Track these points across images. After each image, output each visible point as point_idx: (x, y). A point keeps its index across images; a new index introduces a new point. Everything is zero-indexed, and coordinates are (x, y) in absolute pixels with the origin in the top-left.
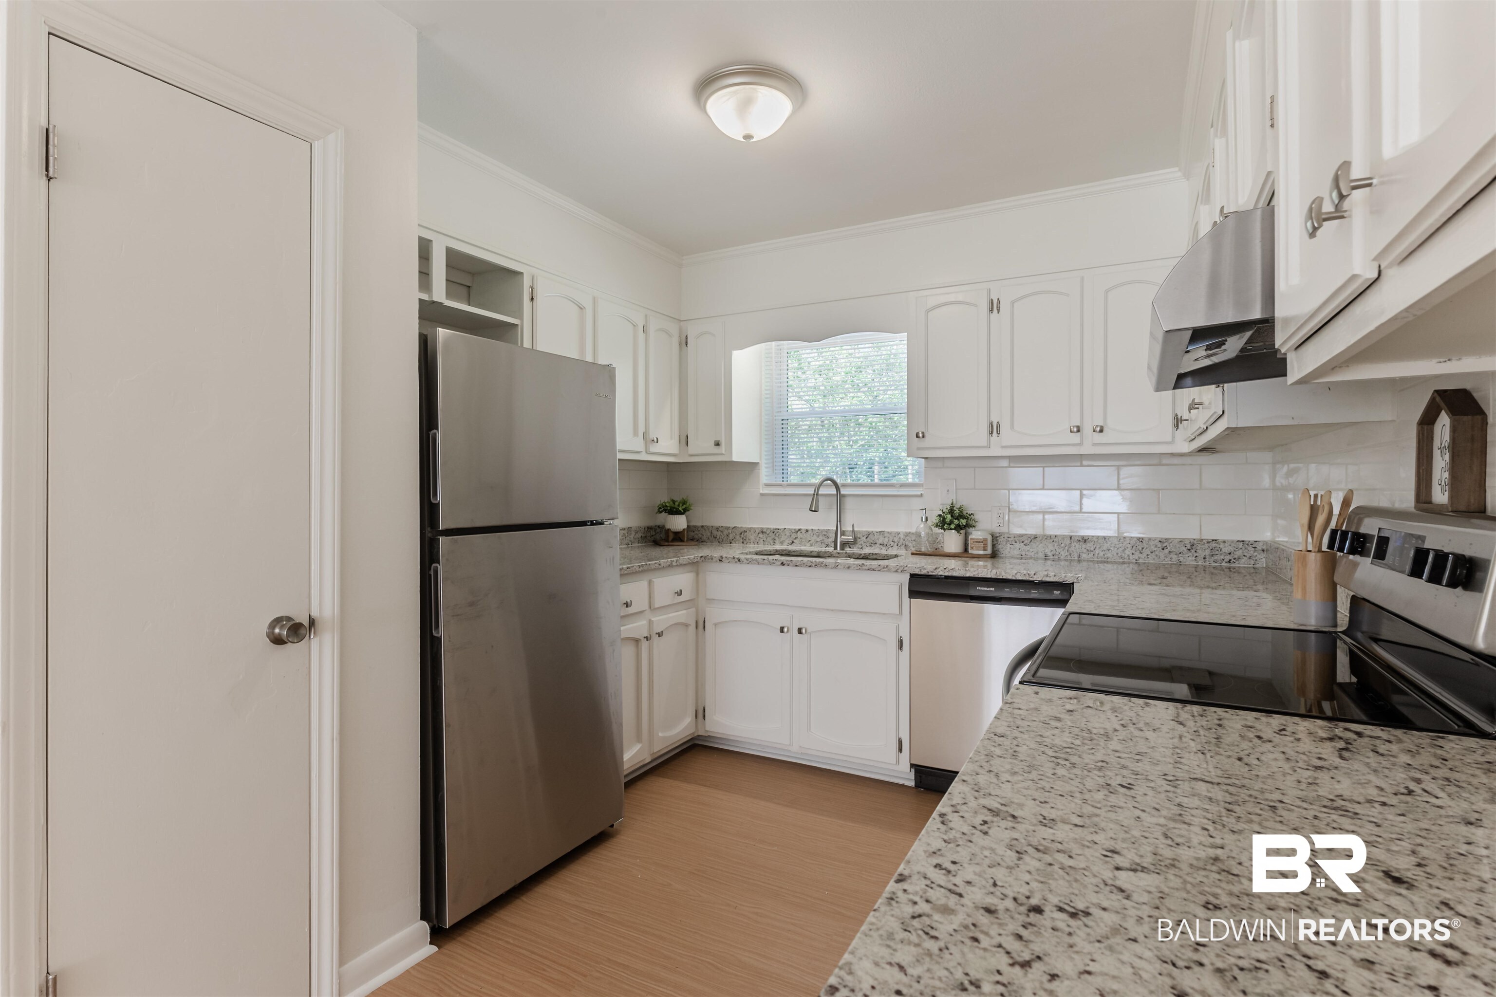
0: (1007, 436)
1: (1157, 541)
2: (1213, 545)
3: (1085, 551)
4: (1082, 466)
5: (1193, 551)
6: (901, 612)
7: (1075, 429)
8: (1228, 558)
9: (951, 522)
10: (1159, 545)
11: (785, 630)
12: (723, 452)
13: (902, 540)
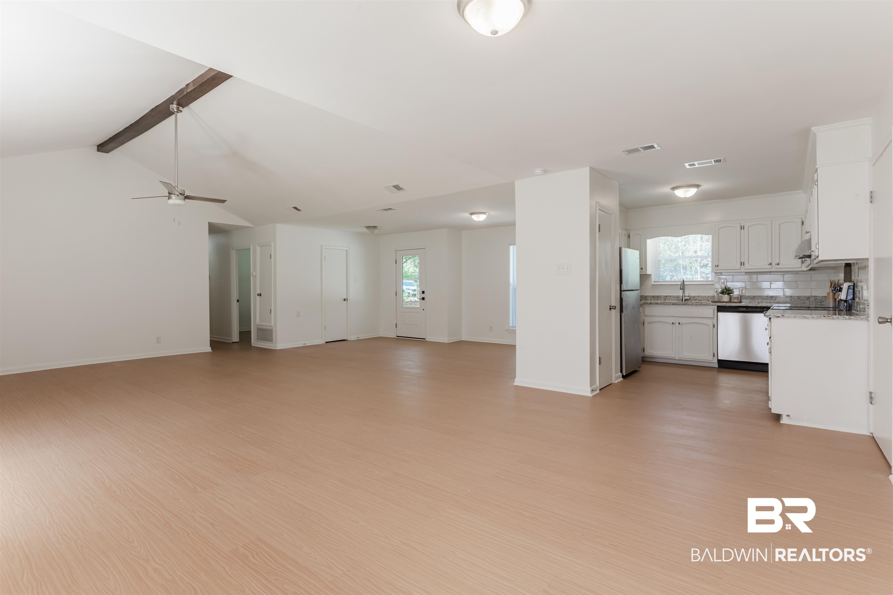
0: (747, 266)
2: (815, 297)
3: (774, 299)
4: (771, 274)
5: (808, 299)
6: (714, 317)
7: (770, 264)
8: (820, 301)
9: (726, 292)
10: (797, 298)
11: (674, 323)
12: (644, 271)
13: (706, 298)
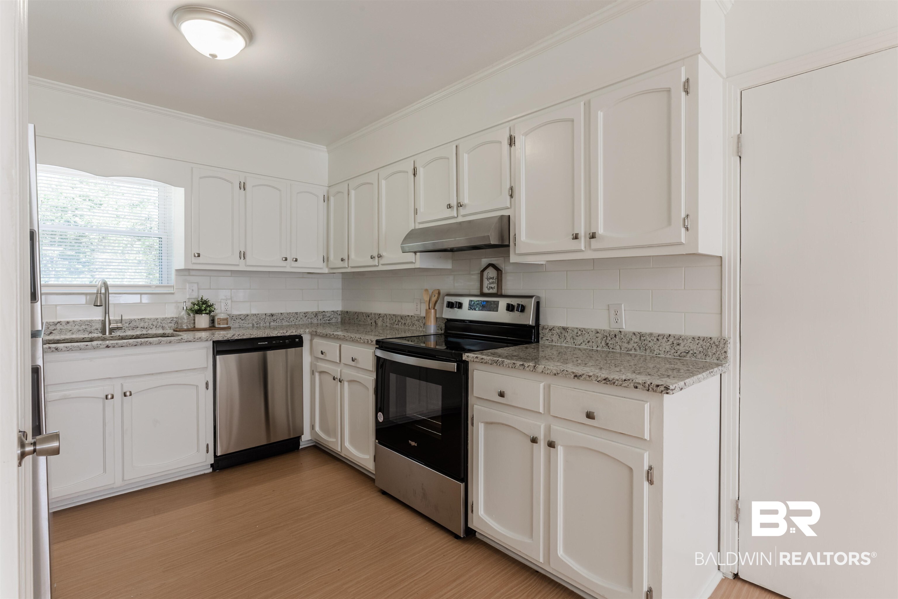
1: (303, 313)
3: (272, 320)
5: (316, 317)
6: (208, 367)
7: (284, 259)
8: (328, 319)
10: (304, 315)
11: (109, 396)
